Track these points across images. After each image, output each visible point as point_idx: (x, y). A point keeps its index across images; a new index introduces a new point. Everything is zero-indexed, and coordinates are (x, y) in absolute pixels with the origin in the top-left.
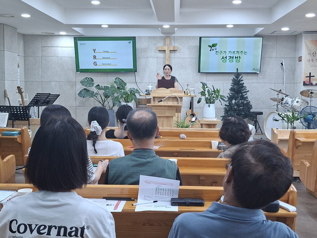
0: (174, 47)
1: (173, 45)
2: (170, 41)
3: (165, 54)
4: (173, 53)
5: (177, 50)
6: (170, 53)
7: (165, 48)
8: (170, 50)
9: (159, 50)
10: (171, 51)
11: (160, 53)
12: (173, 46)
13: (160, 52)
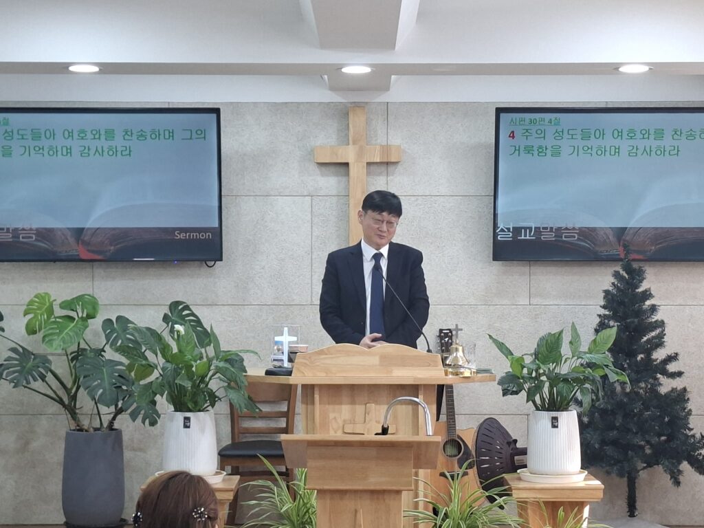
0: (386, 149)
1: (382, 140)
2: (368, 122)
3: (344, 179)
4: (380, 174)
5: (397, 163)
6: (368, 174)
7: (348, 154)
8: (369, 164)
9: (318, 163)
10: (372, 168)
11: (322, 176)
12: (382, 147)
13: (323, 169)
